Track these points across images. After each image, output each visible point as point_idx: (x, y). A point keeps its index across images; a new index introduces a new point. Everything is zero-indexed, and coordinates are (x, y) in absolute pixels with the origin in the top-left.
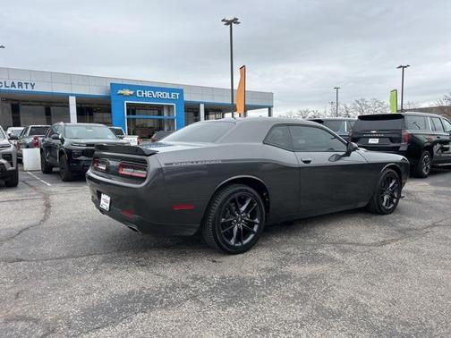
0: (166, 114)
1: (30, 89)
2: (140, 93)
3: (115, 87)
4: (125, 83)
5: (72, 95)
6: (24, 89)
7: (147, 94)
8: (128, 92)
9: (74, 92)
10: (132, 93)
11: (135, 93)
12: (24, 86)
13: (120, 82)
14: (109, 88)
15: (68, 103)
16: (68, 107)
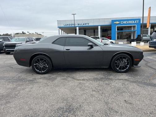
0: (132, 29)
1: (88, 25)
2: (122, 22)
3: (113, 21)
4: (117, 19)
5: (99, 25)
6: (86, 25)
7: (125, 22)
8: (117, 22)
9: (100, 25)
10: (119, 22)
11: (120, 23)
12: (86, 24)
13: (115, 19)
14: (111, 22)
15: (98, 28)
16: (98, 29)
